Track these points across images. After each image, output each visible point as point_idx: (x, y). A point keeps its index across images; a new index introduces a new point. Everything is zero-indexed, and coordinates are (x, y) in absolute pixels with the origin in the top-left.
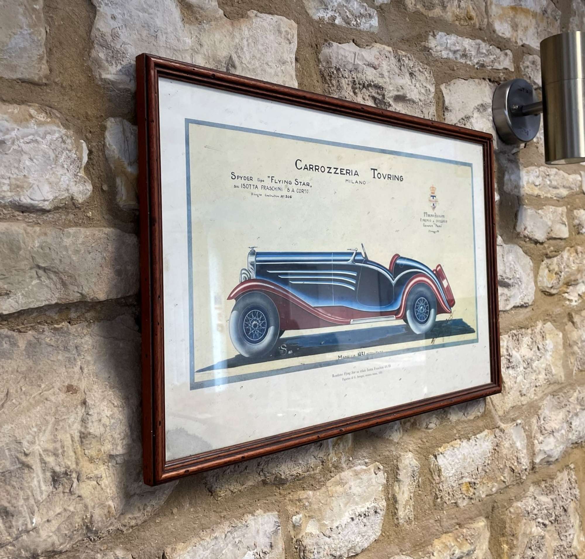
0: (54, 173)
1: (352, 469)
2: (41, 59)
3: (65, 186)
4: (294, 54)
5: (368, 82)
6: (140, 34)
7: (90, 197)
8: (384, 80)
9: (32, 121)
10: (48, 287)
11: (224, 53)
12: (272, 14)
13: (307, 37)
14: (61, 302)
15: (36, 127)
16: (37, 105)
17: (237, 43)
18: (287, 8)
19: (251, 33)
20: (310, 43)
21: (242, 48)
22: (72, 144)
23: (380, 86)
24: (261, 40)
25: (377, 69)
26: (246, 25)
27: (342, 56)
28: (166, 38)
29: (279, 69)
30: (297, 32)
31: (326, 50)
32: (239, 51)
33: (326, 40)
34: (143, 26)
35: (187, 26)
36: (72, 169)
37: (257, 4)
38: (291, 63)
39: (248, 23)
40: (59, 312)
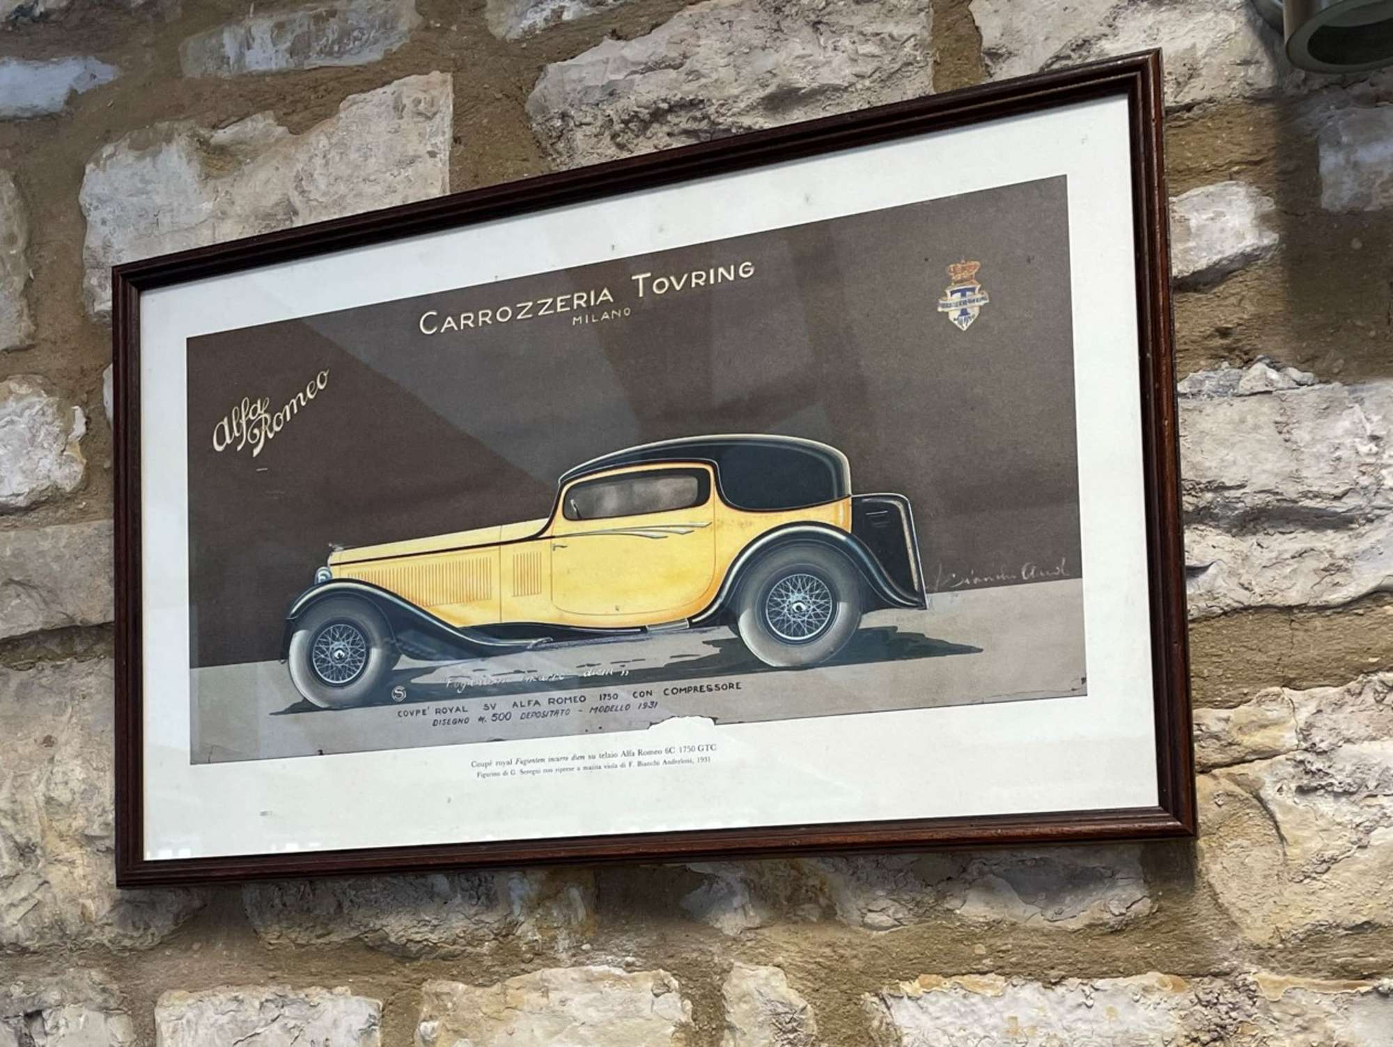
0: (30, 458)
1: (585, 968)
2: (20, 316)
3: (44, 472)
4: (444, 133)
5: (646, 108)
6: (137, 229)
7: (82, 481)
8: (703, 81)
9: (11, 398)
10: (30, 608)
11: (274, 198)
12: (389, 83)
13: (486, 86)
14: (47, 627)
15: (14, 404)
16: (19, 376)
17: (298, 171)
18: (428, 54)
19: (334, 140)
20: (502, 91)
21: (312, 176)
22: (54, 414)
23: (691, 100)
24: (357, 142)
25: (681, 65)
26: (322, 131)
27: (574, 81)
28: (172, 217)
29: (398, 178)
30: (450, 88)
31: (537, 89)
32: (303, 183)
33: (541, 69)
34: (140, 216)
35: (211, 183)
36: (57, 448)
37: (358, 81)
38: (432, 154)
39: (327, 126)
40: (62, 643)
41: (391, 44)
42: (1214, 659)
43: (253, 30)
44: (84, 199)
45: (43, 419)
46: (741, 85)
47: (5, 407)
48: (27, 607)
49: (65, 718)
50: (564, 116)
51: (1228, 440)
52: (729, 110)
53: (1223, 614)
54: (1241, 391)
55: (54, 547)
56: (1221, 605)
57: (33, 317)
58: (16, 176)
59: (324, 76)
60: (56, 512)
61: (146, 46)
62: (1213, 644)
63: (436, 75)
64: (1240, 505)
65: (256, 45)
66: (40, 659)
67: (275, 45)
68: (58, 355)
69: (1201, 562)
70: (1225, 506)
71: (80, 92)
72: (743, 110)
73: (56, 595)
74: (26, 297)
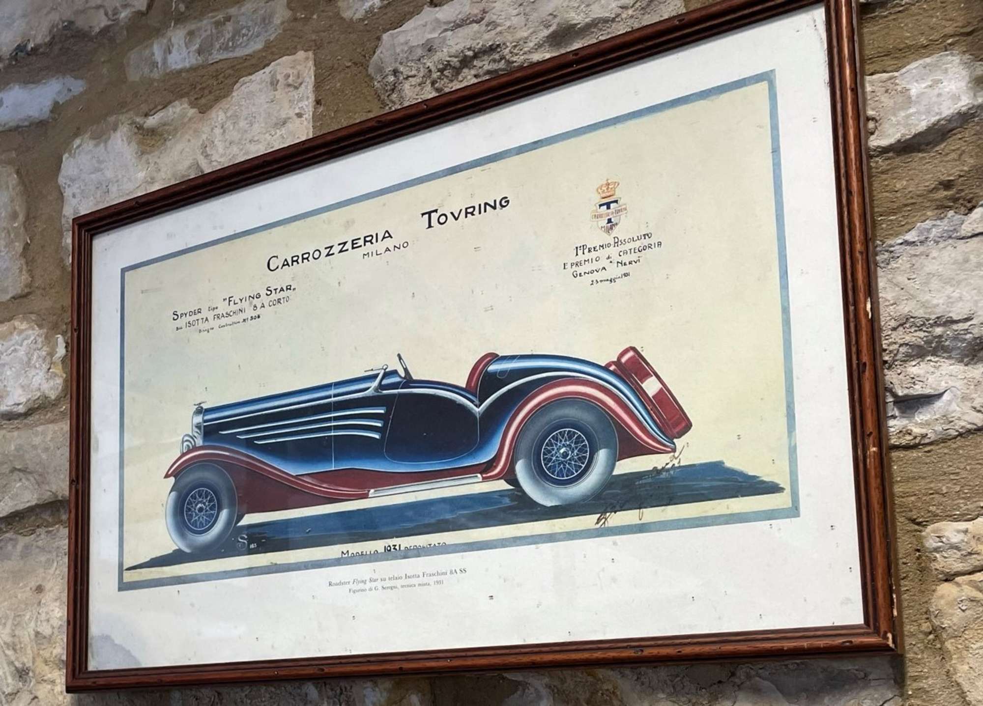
0: (27, 376)
2: (21, 271)
3: (37, 386)
4: (308, 98)
5: (456, 57)
6: (95, 198)
7: (63, 390)
8: (499, 29)
9: (15, 333)
10: (29, 489)
11: (187, 163)
12: (268, 65)
13: (339, 58)
14: (40, 502)
15: (17, 338)
16: (21, 316)
17: (203, 140)
18: (296, 40)
19: (229, 114)
20: (351, 60)
21: (213, 142)
22: (42, 342)
23: (491, 46)
24: (245, 113)
25: (482, 19)
26: (220, 108)
27: (402, 44)
28: (118, 186)
29: (275, 137)
30: (311, 63)
31: (376, 54)
32: (207, 149)
33: (379, 39)
34: (98, 188)
35: (145, 157)
36: (45, 367)
37: (246, 67)
38: (299, 115)
39: (224, 104)
40: (52, 515)
41: (270, 35)
42: (952, 477)
43: (173, 39)
44: (61, 180)
45: (35, 346)
46: (529, 29)
47: (11, 340)
48: (26, 487)
49: (52, 571)
50: (395, 72)
51: (953, 279)
52: (521, 50)
53: (957, 436)
54: (963, 233)
55: (43, 441)
56: (957, 427)
57: (30, 271)
58: (18, 169)
59: (222, 66)
60: (45, 415)
61: (104, 62)
62: (950, 464)
63: (301, 54)
64: (968, 336)
65: (174, 51)
66: (38, 527)
67: (187, 49)
68: (47, 298)
69: (935, 390)
70: (956, 338)
71: (61, 103)
72: (532, 48)
73: (45, 478)
74: (25, 257)
